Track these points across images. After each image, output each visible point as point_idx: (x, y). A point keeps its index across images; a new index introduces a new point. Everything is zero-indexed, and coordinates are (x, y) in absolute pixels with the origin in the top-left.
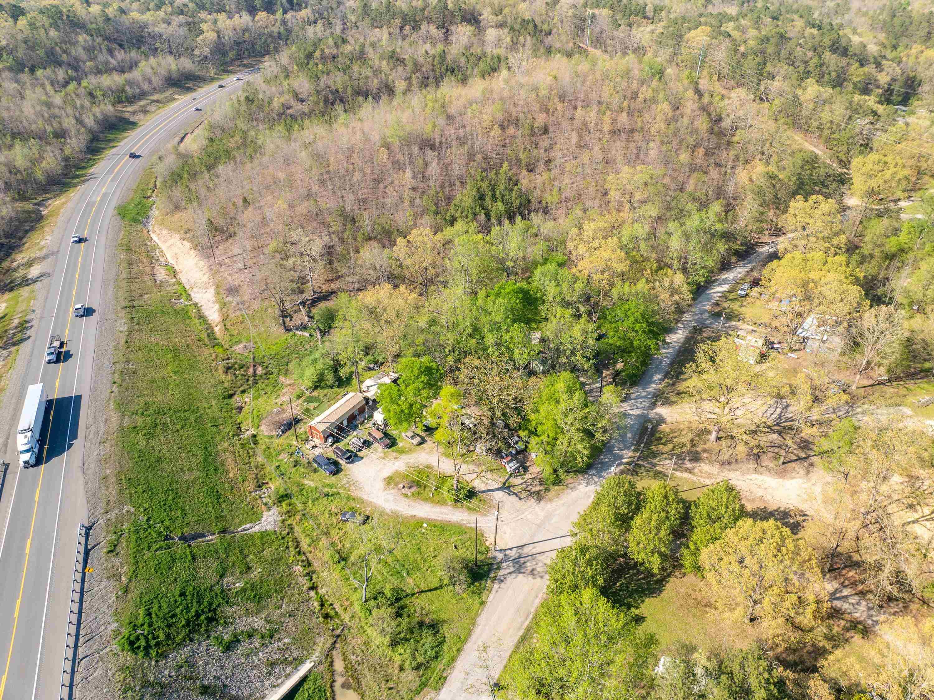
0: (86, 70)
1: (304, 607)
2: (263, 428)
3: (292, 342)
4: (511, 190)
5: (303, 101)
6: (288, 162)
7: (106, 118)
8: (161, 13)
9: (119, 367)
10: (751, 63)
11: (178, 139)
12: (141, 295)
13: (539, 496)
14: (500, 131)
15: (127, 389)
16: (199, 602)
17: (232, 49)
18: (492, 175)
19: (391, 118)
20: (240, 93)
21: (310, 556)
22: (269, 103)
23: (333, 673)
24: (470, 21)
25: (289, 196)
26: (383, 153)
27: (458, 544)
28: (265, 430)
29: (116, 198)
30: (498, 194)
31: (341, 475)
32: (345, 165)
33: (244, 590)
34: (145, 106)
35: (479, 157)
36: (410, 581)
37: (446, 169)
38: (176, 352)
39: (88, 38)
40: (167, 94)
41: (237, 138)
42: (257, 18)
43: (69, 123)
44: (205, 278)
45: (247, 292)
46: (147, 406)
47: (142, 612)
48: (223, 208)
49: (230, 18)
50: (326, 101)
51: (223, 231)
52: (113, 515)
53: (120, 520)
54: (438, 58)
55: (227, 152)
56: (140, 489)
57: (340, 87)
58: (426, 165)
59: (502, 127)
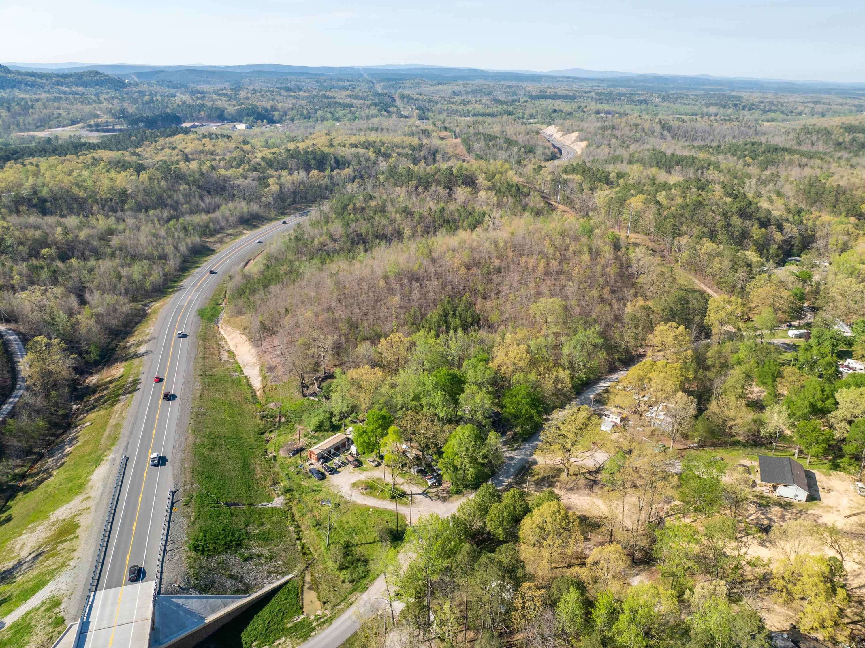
0: (183, 210)
1: (293, 548)
2: (281, 452)
3: (306, 403)
4: (467, 311)
5: (336, 241)
6: (318, 285)
7: (194, 246)
8: (240, 170)
9: (195, 410)
10: (668, 224)
11: (243, 263)
12: (211, 369)
13: (444, 500)
14: (466, 271)
15: (199, 423)
16: (232, 535)
17: (289, 197)
18: (456, 301)
19: (393, 257)
20: (292, 232)
21: (300, 523)
22: (312, 242)
23: (304, 581)
24: (469, 184)
25: (316, 309)
26: (382, 283)
27: (389, 521)
28: (282, 453)
29: (198, 302)
30: (457, 314)
31: (325, 480)
32: (356, 289)
33: (258, 534)
34: (222, 238)
35: (448, 288)
36: (357, 538)
37: (424, 294)
38: (231, 405)
39: (186, 187)
40: (238, 230)
41: (286, 266)
42: (311, 174)
43: (169, 249)
44: (254, 360)
45: (280, 370)
46: (211, 433)
47: (201, 534)
48: (271, 315)
49: (291, 174)
50: (353, 242)
51: (269, 330)
52: (188, 487)
53: (192, 490)
54: (438, 213)
55: (277, 276)
56: (204, 476)
57: (363, 231)
58: (411, 291)
59: (468, 268)
